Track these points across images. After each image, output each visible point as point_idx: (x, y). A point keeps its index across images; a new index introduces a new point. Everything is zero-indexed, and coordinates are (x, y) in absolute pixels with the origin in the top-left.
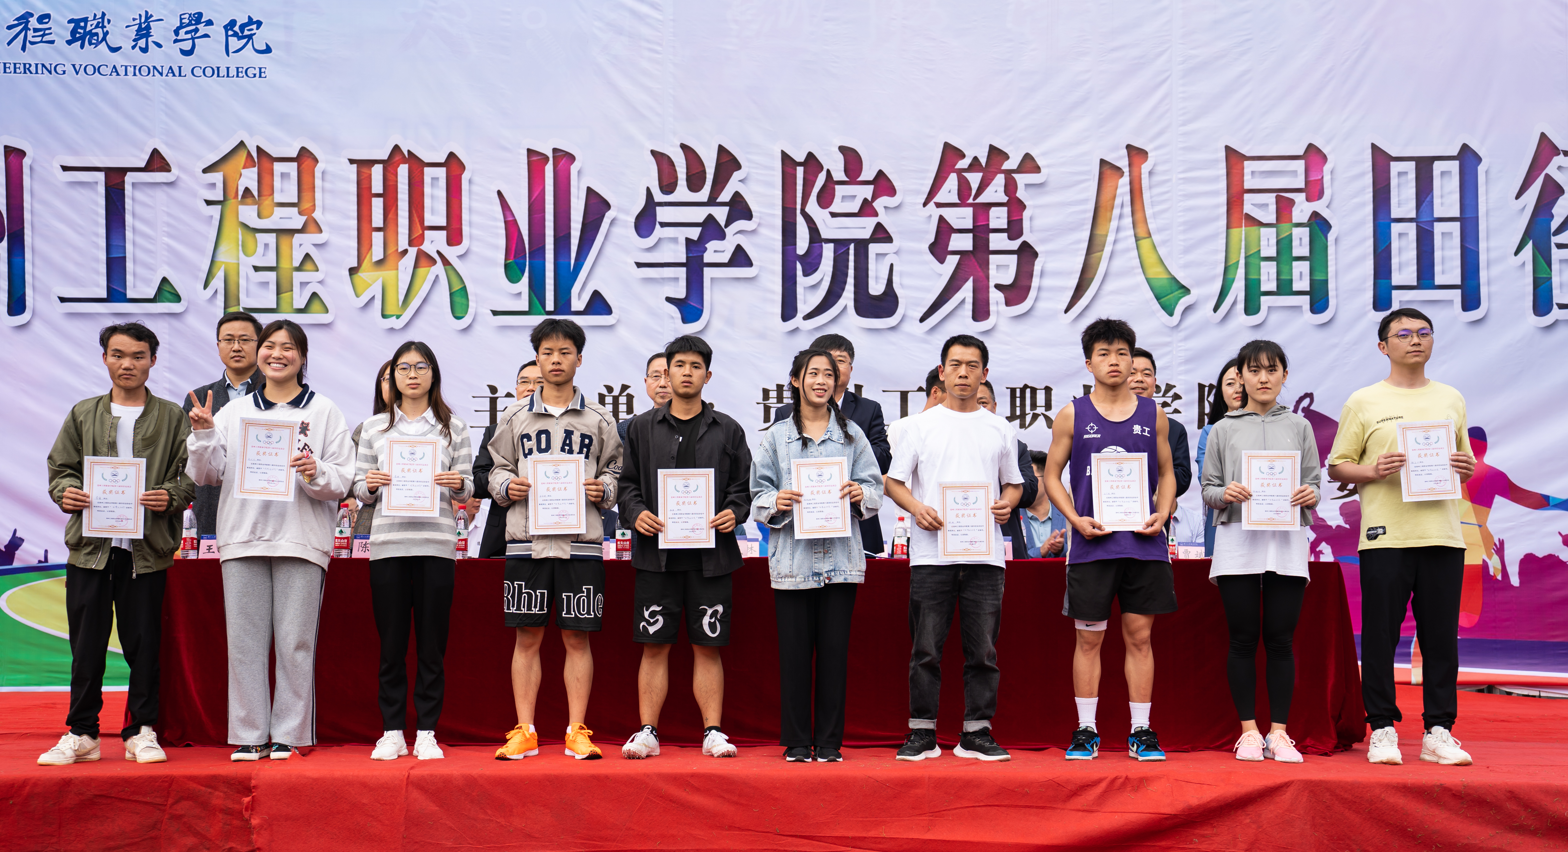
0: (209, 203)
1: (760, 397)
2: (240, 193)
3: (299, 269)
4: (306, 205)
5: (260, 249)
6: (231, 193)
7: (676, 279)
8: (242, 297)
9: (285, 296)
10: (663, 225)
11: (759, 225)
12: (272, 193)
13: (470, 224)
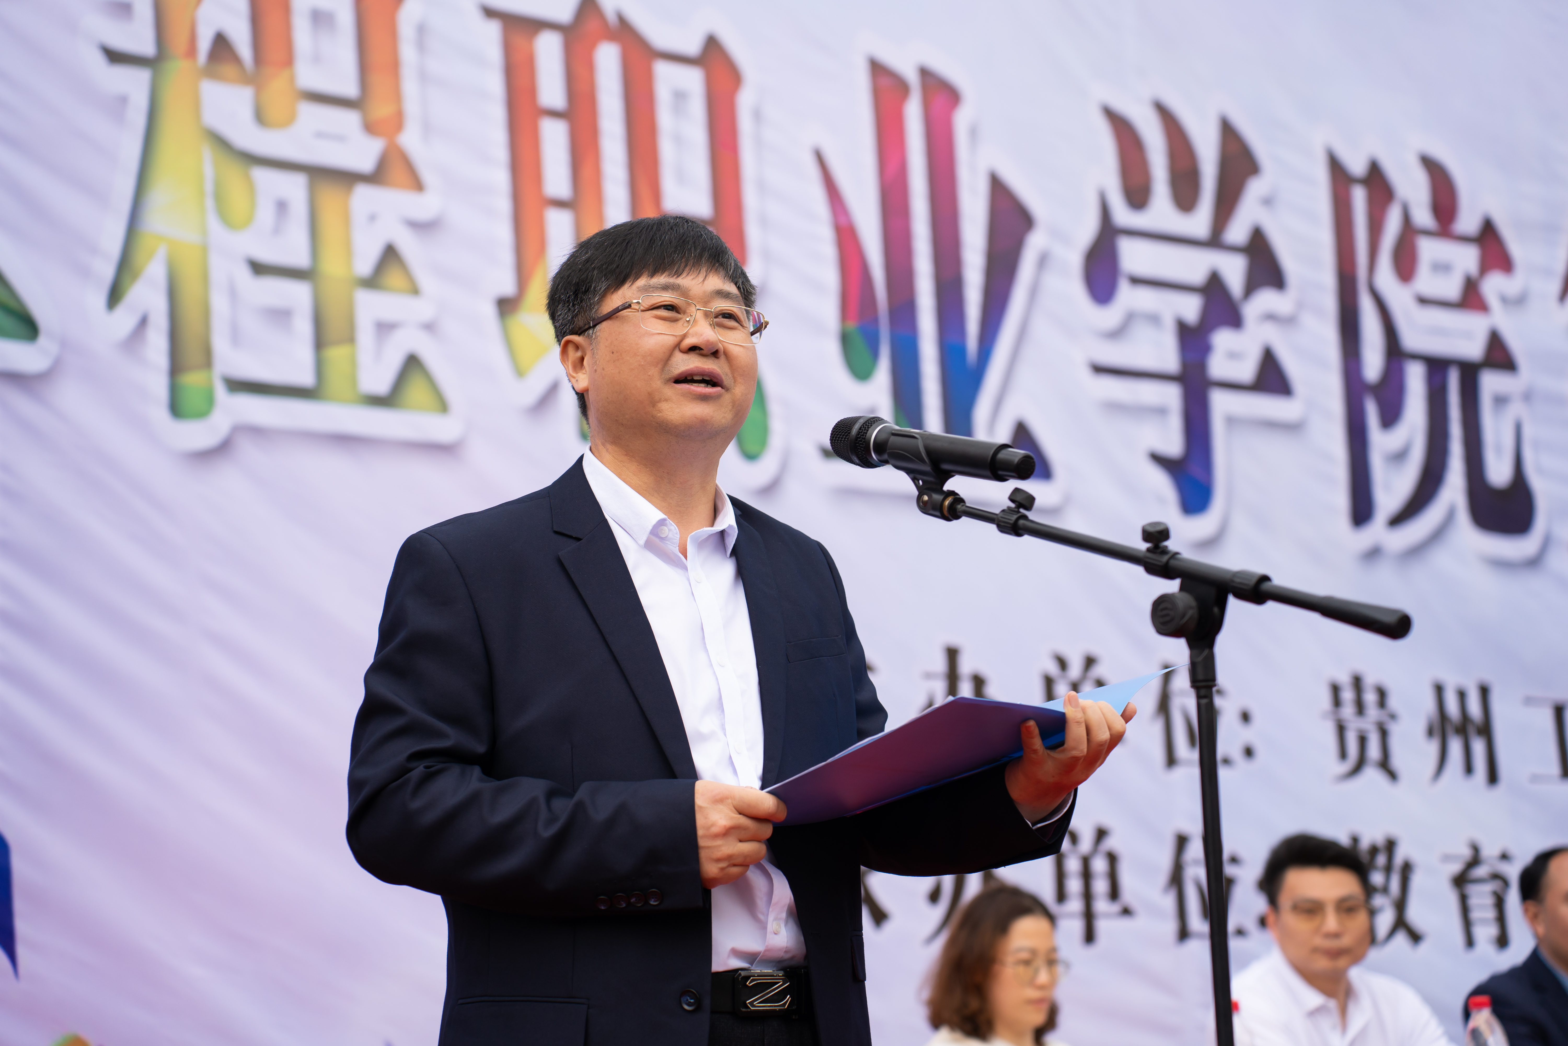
0: (115, 57)
1: (1325, 700)
2: (204, 44)
3: (372, 282)
4: (381, 110)
5: (265, 214)
6: (179, 41)
7: (1161, 411)
8: (220, 344)
9: (336, 354)
10: (1136, 281)
11: (1300, 305)
12: (288, 60)
13: (764, 222)
